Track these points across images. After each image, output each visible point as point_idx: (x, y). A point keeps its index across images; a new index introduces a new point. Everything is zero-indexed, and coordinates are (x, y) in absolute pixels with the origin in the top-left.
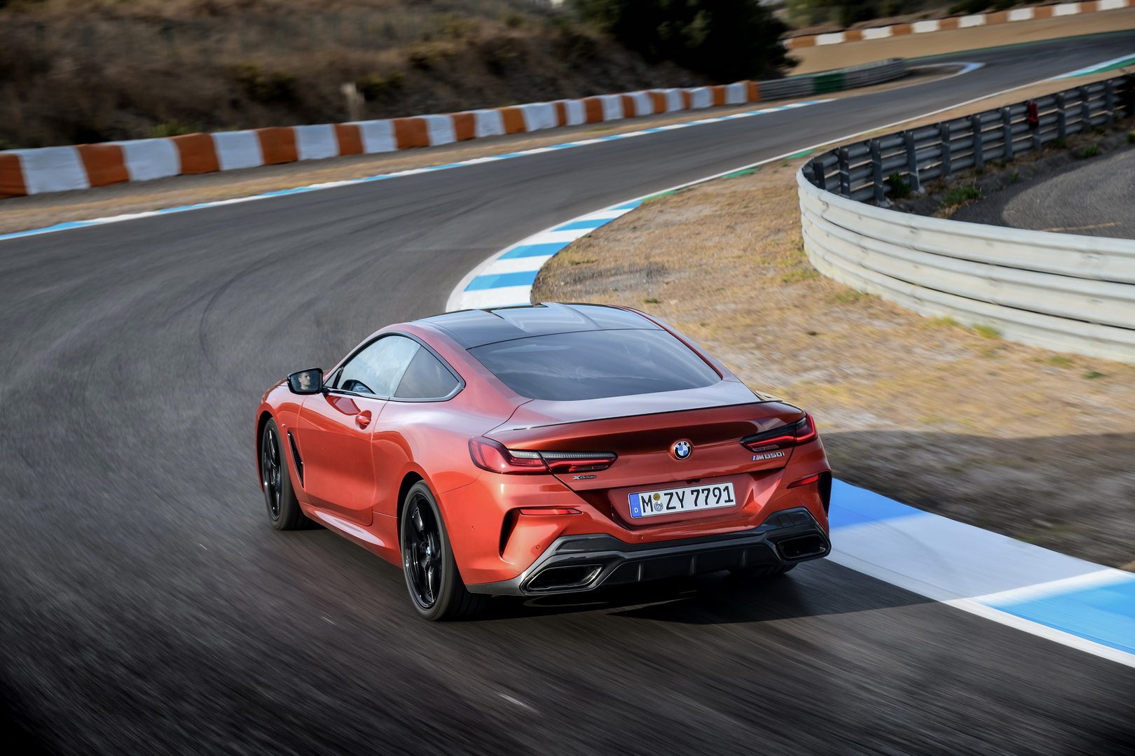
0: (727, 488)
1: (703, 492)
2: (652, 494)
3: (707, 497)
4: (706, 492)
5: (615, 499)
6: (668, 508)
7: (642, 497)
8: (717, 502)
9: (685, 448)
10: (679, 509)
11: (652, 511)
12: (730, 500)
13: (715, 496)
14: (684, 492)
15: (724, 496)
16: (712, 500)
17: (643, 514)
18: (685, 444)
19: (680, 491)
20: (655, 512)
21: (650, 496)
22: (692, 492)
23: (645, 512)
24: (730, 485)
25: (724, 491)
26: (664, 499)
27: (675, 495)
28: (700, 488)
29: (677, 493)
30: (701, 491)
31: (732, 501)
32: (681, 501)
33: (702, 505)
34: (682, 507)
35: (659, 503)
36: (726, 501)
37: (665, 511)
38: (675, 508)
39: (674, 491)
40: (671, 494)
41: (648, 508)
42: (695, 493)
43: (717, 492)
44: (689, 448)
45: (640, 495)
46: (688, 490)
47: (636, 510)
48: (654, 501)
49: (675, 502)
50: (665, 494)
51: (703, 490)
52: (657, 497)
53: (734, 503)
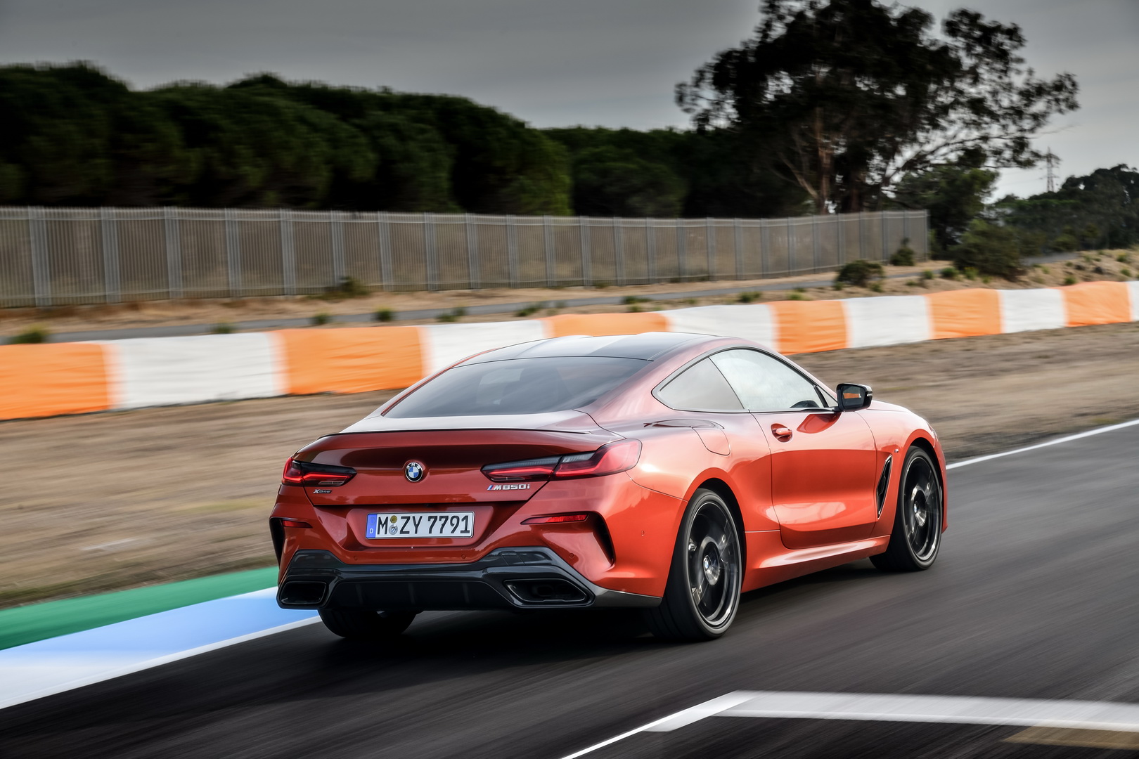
0: (466, 518)
1: (440, 520)
2: (390, 516)
3: (443, 525)
4: (443, 520)
5: (352, 518)
6: (402, 532)
7: (380, 518)
8: (453, 532)
9: (416, 470)
10: (412, 534)
11: (386, 533)
12: (466, 531)
13: (452, 525)
14: (421, 517)
15: (462, 526)
16: (448, 528)
17: (377, 536)
18: (416, 466)
19: (417, 516)
20: (389, 535)
21: (387, 518)
22: (430, 518)
23: (378, 533)
24: (471, 516)
25: (463, 520)
26: (400, 523)
27: (411, 519)
28: (439, 515)
29: (414, 517)
30: (438, 518)
31: (469, 532)
32: (417, 526)
33: (436, 533)
34: (416, 532)
35: (395, 526)
36: (462, 532)
37: (398, 535)
38: (408, 532)
39: (411, 515)
40: (408, 518)
41: (382, 530)
42: (432, 520)
44: (421, 470)
45: (378, 516)
46: (425, 516)
47: (371, 531)
48: (390, 524)
49: (410, 527)
50: (402, 518)
51: (441, 517)
52: (394, 520)
53: (469, 535)
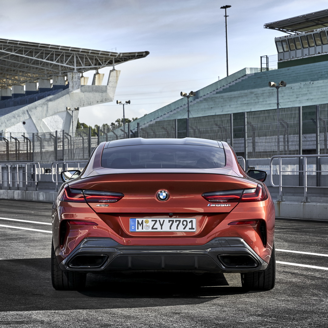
0: (191, 221)
1: (176, 222)
2: (144, 220)
3: (178, 225)
4: (178, 222)
5: (121, 220)
6: (153, 228)
7: (138, 221)
8: (184, 229)
9: (164, 194)
10: (159, 230)
11: (143, 229)
12: (192, 228)
13: (183, 225)
14: (164, 221)
15: (189, 225)
16: (181, 226)
18: (165, 192)
19: (162, 220)
20: (144, 230)
21: (143, 221)
22: (169, 221)
23: (138, 229)
24: (194, 220)
25: (190, 222)
26: (151, 223)
27: (158, 222)
28: (175, 219)
29: (159, 221)
30: (175, 221)
31: (194, 229)
32: (162, 225)
33: (174, 229)
34: (162, 229)
35: (148, 225)
36: (190, 229)
37: (150, 230)
38: (157, 229)
39: (158, 219)
40: (156, 221)
41: (140, 228)
42: (171, 222)
43: (185, 223)
44: (167, 194)
45: (137, 219)
46: (167, 220)
47: (133, 228)
48: (144, 224)
49: (158, 225)
50: (152, 221)
51: (176, 221)
52: (146, 222)
53: (194, 230)
